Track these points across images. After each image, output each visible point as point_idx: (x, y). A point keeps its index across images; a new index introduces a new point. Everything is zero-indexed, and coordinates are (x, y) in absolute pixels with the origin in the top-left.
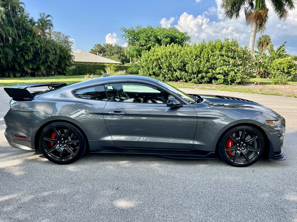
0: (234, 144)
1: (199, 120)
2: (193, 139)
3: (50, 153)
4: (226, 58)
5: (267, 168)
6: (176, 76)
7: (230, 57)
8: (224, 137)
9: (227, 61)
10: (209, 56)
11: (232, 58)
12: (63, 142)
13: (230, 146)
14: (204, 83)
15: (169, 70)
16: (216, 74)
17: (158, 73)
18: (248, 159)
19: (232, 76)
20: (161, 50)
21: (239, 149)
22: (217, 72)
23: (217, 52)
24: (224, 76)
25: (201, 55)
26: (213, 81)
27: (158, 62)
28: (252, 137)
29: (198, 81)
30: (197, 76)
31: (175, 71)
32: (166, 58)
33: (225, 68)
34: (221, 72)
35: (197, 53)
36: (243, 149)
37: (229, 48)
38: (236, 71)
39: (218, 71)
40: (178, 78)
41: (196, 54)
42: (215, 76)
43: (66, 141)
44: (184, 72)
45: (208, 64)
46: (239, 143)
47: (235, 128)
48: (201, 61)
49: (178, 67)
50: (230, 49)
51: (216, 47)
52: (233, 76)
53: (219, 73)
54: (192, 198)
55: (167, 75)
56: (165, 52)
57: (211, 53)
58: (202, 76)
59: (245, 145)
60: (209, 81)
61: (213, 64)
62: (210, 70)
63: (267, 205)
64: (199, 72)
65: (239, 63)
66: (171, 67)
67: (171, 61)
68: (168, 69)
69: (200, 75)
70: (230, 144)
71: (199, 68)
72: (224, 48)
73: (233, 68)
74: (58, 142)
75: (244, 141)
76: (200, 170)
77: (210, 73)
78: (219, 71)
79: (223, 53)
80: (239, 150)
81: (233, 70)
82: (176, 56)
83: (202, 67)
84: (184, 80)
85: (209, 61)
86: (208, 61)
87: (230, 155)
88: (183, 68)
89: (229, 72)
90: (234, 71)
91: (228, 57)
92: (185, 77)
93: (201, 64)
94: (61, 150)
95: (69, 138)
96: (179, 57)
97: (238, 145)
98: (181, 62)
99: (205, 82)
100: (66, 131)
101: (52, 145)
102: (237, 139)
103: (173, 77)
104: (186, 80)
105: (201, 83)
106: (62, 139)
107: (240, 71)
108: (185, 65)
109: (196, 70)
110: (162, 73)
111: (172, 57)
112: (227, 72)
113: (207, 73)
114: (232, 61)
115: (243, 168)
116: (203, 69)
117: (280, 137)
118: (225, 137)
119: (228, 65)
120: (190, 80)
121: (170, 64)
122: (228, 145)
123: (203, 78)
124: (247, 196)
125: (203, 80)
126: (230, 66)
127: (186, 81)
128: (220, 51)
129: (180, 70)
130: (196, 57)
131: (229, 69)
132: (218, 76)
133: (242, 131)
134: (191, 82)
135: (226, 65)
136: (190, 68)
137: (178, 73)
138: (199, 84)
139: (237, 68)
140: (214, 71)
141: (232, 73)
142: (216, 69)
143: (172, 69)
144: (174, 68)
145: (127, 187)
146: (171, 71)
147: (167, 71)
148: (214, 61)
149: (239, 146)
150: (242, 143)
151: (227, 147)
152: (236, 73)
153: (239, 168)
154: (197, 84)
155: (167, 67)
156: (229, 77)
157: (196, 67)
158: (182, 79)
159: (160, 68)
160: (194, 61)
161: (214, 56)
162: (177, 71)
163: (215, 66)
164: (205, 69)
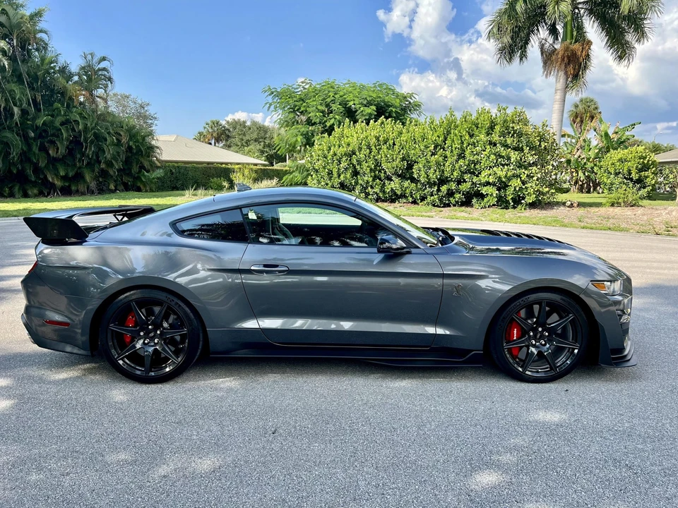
0: (523, 333)
1: (446, 281)
2: (436, 323)
3: (122, 359)
4: (503, 149)
5: (597, 385)
6: (392, 189)
7: (510, 147)
8: (501, 318)
9: (503, 157)
10: (465, 146)
11: (515, 149)
12: (152, 334)
13: (515, 338)
14: (454, 205)
15: (375, 178)
16: (479, 184)
17: (351, 183)
18: (555, 364)
19: (515, 190)
20: (357, 133)
21: (534, 342)
22: (483, 180)
23: (482, 136)
24: (499, 189)
25: (445, 144)
26: (474, 201)
27: (350, 160)
28: (561, 318)
29: (441, 200)
30: (439, 190)
31: (389, 179)
32: (368, 151)
33: (501, 172)
34: (491, 181)
35: (437, 138)
36: (543, 343)
37: (507, 128)
38: (524, 177)
39: (483, 177)
40: (395, 194)
41: (436, 140)
42: (479, 189)
43: (158, 332)
44: (409, 181)
45: (461, 162)
46: (535, 330)
47: (524, 298)
48: (446, 157)
49: (396, 170)
50: (511, 129)
51: (480, 126)
52: (517, 189)
53: (488, 183)
54: (437, 448)
55: (372, 187)
56: (367, 137)
57: (467, 138)
58: (448, 190)
59: (547, 334)
60: (464, 200)
61: (473, 162)
62: (467, 177)
63: (596, 459)
64: (443, 181)
65: (531, 159)
66: (380, 171)
67: (380, 156)
68: (373, 174)
69: (444, 188)
70: (515, 332)
71: (443, 172)
72: (497, 128)
73: (518, 171)
74: (142, 334)
75: (543, 325)
76: (451, 391)
77: (466, 182)
78: (486, 179)
79: (495, 137)
80: (534, 346)
81: (518, 176)
82: (390, 146)
83: (448, 169)
84: (411, 199)
85: (464, 156)
86: (461, 156)
87: (514, 357)
88: (406, 173)
89: (509, 179)
90: (521, 178)
91: (506, 146)
92: (412, 193)
93: (447, 164)
94: (147, 351)
95: (165, 325)
96: (396, 147)
97: (532, 334)
98: (403, 159)
99: (457, 202)
100: (157, 309)
101: (128, 340)
102: (529, 321)
103: (384, 192)
104: (415, 200)
105: (448, 205)
106: (150, 327)
107: (533, 177)
108: (410, 167)
109: (436, 177)
110: (361, 185)
111: (381, 148)
112: (504, 180)
113: (459, 182)
114: (514, 156)
115: (543, 384)
116: (452, 174)
117: (621, 316)
118: (504, 318)
119: (507, 165)
120: (423, 199)
121: (378, 164)
122: (510, 334)
123: (450, 194)
124: (553, 442)
125: (451, 199)
126: (512, 168)
127: (414, 202)
128: (488, 135)
129: (399, 176)
130: (435, 147)
131: (510, 174)
132: (484, 190)
133: (540, 303)
134: (425, 202)
135: (503, 165)
136: (423, 173)
137: (395, 185)
138: (443, 207)
139: (526, 172)
140: (475, 179)
141: (516, 183)
142: (480, 173)
143: (382, 175)
144: (385, 173)
145: (295, 427)
146: (380, 179)
147: (371, 179)
148: (476, 157)
149: (535, 337)
150: (540, 329)
151: (510, 341)
152: (524, 183)
153: (537, 385)
154: (439, 207)
155: (371, 170)
156: (510, 191)
157: (435, 171)
158: (406, 197)
159: (356, 173)
160: (431, 156)
161: (475, 144)
162: (393, 178)
163: (477, 167)
164: (455, 174)
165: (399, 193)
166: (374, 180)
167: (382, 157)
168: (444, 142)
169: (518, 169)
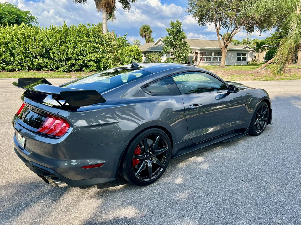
4: (95, 44)
6: (38, 64)
7: (98, 44)
9: (96, 48)
10: (77, 42)
11: (101, 44)
14: (74, 71)
15: (26, 57)
16: (86, 61)
17: (10, 60)
19: (104, 63)
20: (8, 31)
22: (89, 59)
23: (85, 38)
24: (96, 63)
25: (66, 40)
26: (84, 68)
27: (7, 47)
29: (67, 69)
30: (66, 64)
31: (36, 58)
32: (19, 42)
33: (97, 55)
34: (93, 59)
35: (61, 37)
37: (95, 34)
38: (107, 58)
39: (88, 57)
40: (40, 66)
41: (60, 38)
42: (86, 63)
44: (48, 59)
45: (76, 50)
48: (68, 47)
49: (39, 53)
50: (97, 35)
51: (82, 32)
52: (105, 63)
53: (91, 60)
55: (25, 62)
56: (16, 34)
57: (77, 38)
58: (71, 63)
60: (80, 68)
61: (82, 50)
62: (80, 57)
64: (68, 59)
65: (108, 50)
66: (28, 53)
67: (27, 45)
68: (25, 55)
69: (69, 63)
71: (67, 54)
72: (91, 34)
77: (80, 60)
78: (91, 58)
79: (91, 39)
81: (104, 57)
82: (32, 39)
83: (70, 53)
84: (50, 68)
85: (77, 47)
86: (76, 47)
88: (46, 54)
89: (101, 59)
91: (97, 43)
92: (50, 65)
93: (69, 51)
96: (37, 40)
98: (43, 47)
99: (76, 69)
103: (33, 65)
104: (52, 68)
105: (70, 71)
107: (110, 57)
108: (47, 51)
109: (64, 57)
110: (17, 61)
111: (27, 41)
112: (99, 59)
113: (76, 60)
114: (102, 48)
116: (73, 56)
119: (99, 52)
120: (57, 68)
121: (27, 49)
123: (72, 65)
125: (73, 68)
126: (101, 53)
127: (52, 70)
128: (87, 37)
129: (41, 56)
130: (61, 41)
131: (101, 56)
132: (89, 64)
134: (59, 70)
135: (97, 52)
136: (56, 54)
137: (39, 61)
138: (69, 72)
139: (107, 55)
140: (84, 58)
141: (104, 60)
142: (86, 56)
143: (30, 55)
144: (32, 54)
146: (29, 58)
147: (24, 58)
148: (84, 47)
152: (107, 60)
154: (67, 72)
155: (23, 52)
156: (101, 64)
157: (63, 54)
158: (46, 67)
159: (12, 55)
160: (60, 46)
161: (81, 41)
162: (38, 57)
163: (85, 52)
164: (74, 55)
165: (43, 65)
166: (25, 59)
167: (29, 46)
168: (65, 39)
169: (103, 54)
